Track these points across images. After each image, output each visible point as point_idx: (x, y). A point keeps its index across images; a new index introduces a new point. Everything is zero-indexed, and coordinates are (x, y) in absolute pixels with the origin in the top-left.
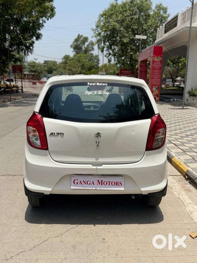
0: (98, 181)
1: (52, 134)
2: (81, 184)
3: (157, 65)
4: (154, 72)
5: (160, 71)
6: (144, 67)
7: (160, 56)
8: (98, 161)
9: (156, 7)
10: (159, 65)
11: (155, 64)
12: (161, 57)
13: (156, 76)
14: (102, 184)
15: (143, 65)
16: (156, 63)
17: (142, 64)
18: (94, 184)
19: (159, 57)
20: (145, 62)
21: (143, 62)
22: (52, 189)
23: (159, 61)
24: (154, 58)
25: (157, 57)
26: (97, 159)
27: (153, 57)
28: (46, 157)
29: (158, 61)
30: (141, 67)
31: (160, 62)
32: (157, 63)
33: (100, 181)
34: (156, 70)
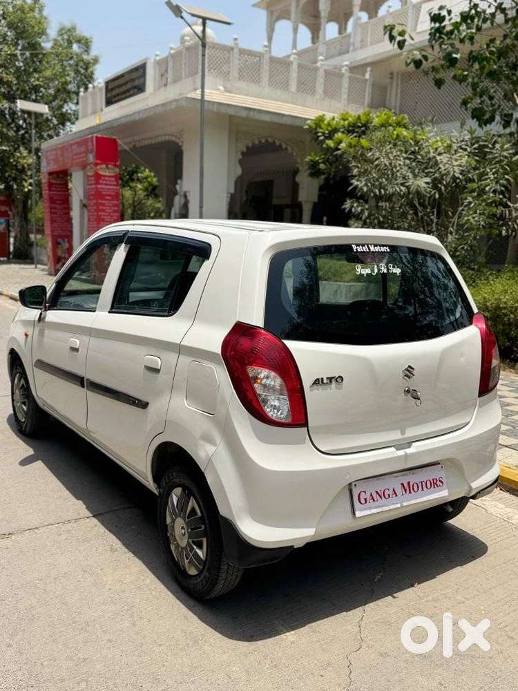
0: (402, 484)
1: (317, 382)
2: (374, 501)
3: (108, 187)
4: (103, 205)
5: (115, 202)
6: (59, 189)
7: (113, 163)
8: (405, 436)
9: (61, 32)
10: (111, 187)
11: (102, 184)
12: (116, 166)
13: (107, 214)
14: (410, 492)
15: (58, 182)
16: (104, 182)
17: (54, 181)
18: (396, 496)
19: (110, 166)
20: (60, 176)
21: (55, 175)
22: (315, 529)
23: (112, 177)
24: (98, 167)
25: (107, 166)
26: (403, 433)
27: (96, 165)
28: (303, 445)
29: (109, 177)
30: (53, 189)
31: (113, 179)
32: (108, 182)
33: (406, 485)
34: (106, 200)
